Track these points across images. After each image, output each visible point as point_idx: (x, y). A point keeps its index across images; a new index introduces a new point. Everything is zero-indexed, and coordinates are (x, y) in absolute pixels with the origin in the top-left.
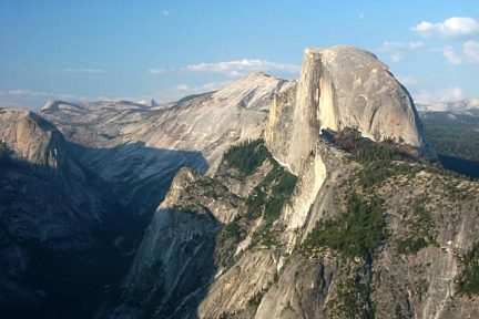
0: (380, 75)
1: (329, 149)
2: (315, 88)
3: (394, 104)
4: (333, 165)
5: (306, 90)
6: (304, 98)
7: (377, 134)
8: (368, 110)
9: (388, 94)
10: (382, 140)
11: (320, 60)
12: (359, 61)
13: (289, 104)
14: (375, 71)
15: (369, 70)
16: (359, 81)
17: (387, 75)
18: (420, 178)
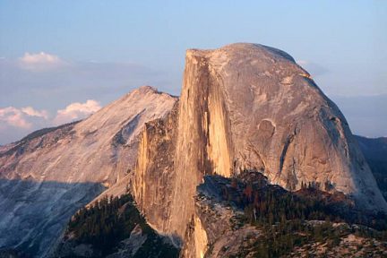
0: (295, 87)
1: (212, 207)
2: (202, 111)
3: (316, 130)
4: (217, 232)
5: (190, 114)
6: (187, 127)
7: (291, 179)
8: (276, 143)
9: (307, 115)
10: (298, 187)
11: (207, 66)
12: (265, 65)
13: (167, 138)
14: (288, 80)
15: (280, 79)
16: (264, 96)
17: (306, 86)
18: (346, 246)
